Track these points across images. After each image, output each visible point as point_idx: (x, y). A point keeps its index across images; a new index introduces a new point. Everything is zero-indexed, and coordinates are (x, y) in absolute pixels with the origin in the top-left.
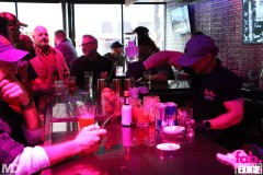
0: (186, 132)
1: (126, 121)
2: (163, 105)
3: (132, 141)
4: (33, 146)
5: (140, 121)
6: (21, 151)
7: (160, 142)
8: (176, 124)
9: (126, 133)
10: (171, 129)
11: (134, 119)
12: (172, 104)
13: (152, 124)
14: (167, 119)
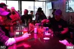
0: (51, 35)
1: (35, 32)
3: (37, 37)
5: (39, 32)
6: (8, 39)
7: (44, 37)
8: (49, 33)
9: (35, 35)
10: (47, 34)
11: (37, 31)
12: (48, 28)
13: (42, 33)
14: (46, 31)
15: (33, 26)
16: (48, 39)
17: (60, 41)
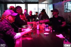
0: (50, 31)
1: (38, 28)
2: (45, 25)
3: (39, 33)
4: (18, 33)
5: (41, 29)
8: (48, 29)
9: (38, 31)
11: (39, 28)
12: (48, 25)
13: (43, 29)
14: (46, 28)
15: (36, 24)
16: (48, 33)
17: (57, 35)
